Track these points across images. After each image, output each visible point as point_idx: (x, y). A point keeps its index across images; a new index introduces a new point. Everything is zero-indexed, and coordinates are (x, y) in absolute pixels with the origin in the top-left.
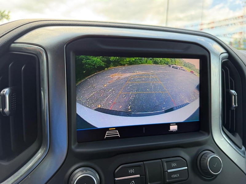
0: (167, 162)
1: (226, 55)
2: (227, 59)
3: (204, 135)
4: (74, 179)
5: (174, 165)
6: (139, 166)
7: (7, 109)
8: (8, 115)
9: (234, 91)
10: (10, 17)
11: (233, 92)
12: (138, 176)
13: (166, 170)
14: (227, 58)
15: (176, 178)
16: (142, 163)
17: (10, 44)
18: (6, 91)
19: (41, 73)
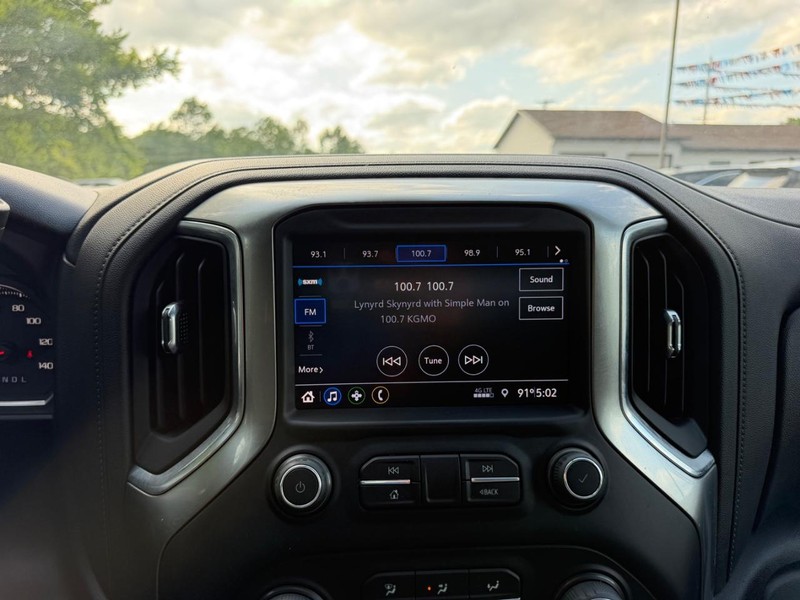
0: (471, 460)
1: (662, 221)
2: (664, 231)
3: (573, 412)
4: (281, 472)
5: (487, 469)
6: (411, 462)
7: (173, 341)
8: (174, 351)
9: (675, 313)
10: (180, 67)
11: (671, 314)
12: (408, 481)
13: (468, 477)
14: (664, 229)
15: (489, 496)
16: (417, 457)
17: (178, 222)
18: (172, 308)
19: (232, 278)
